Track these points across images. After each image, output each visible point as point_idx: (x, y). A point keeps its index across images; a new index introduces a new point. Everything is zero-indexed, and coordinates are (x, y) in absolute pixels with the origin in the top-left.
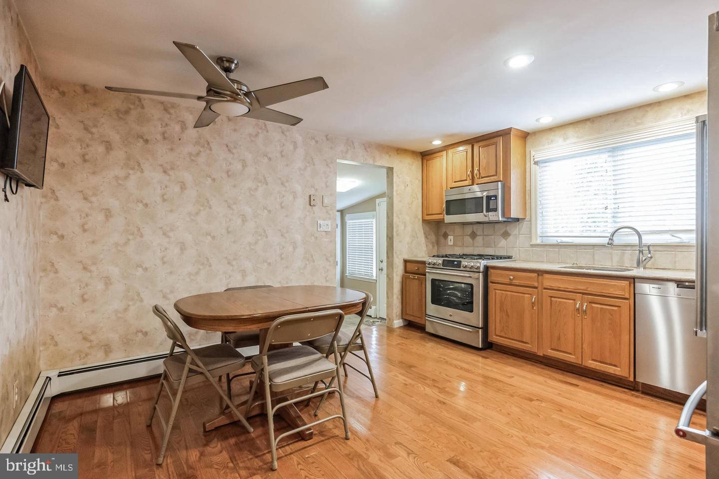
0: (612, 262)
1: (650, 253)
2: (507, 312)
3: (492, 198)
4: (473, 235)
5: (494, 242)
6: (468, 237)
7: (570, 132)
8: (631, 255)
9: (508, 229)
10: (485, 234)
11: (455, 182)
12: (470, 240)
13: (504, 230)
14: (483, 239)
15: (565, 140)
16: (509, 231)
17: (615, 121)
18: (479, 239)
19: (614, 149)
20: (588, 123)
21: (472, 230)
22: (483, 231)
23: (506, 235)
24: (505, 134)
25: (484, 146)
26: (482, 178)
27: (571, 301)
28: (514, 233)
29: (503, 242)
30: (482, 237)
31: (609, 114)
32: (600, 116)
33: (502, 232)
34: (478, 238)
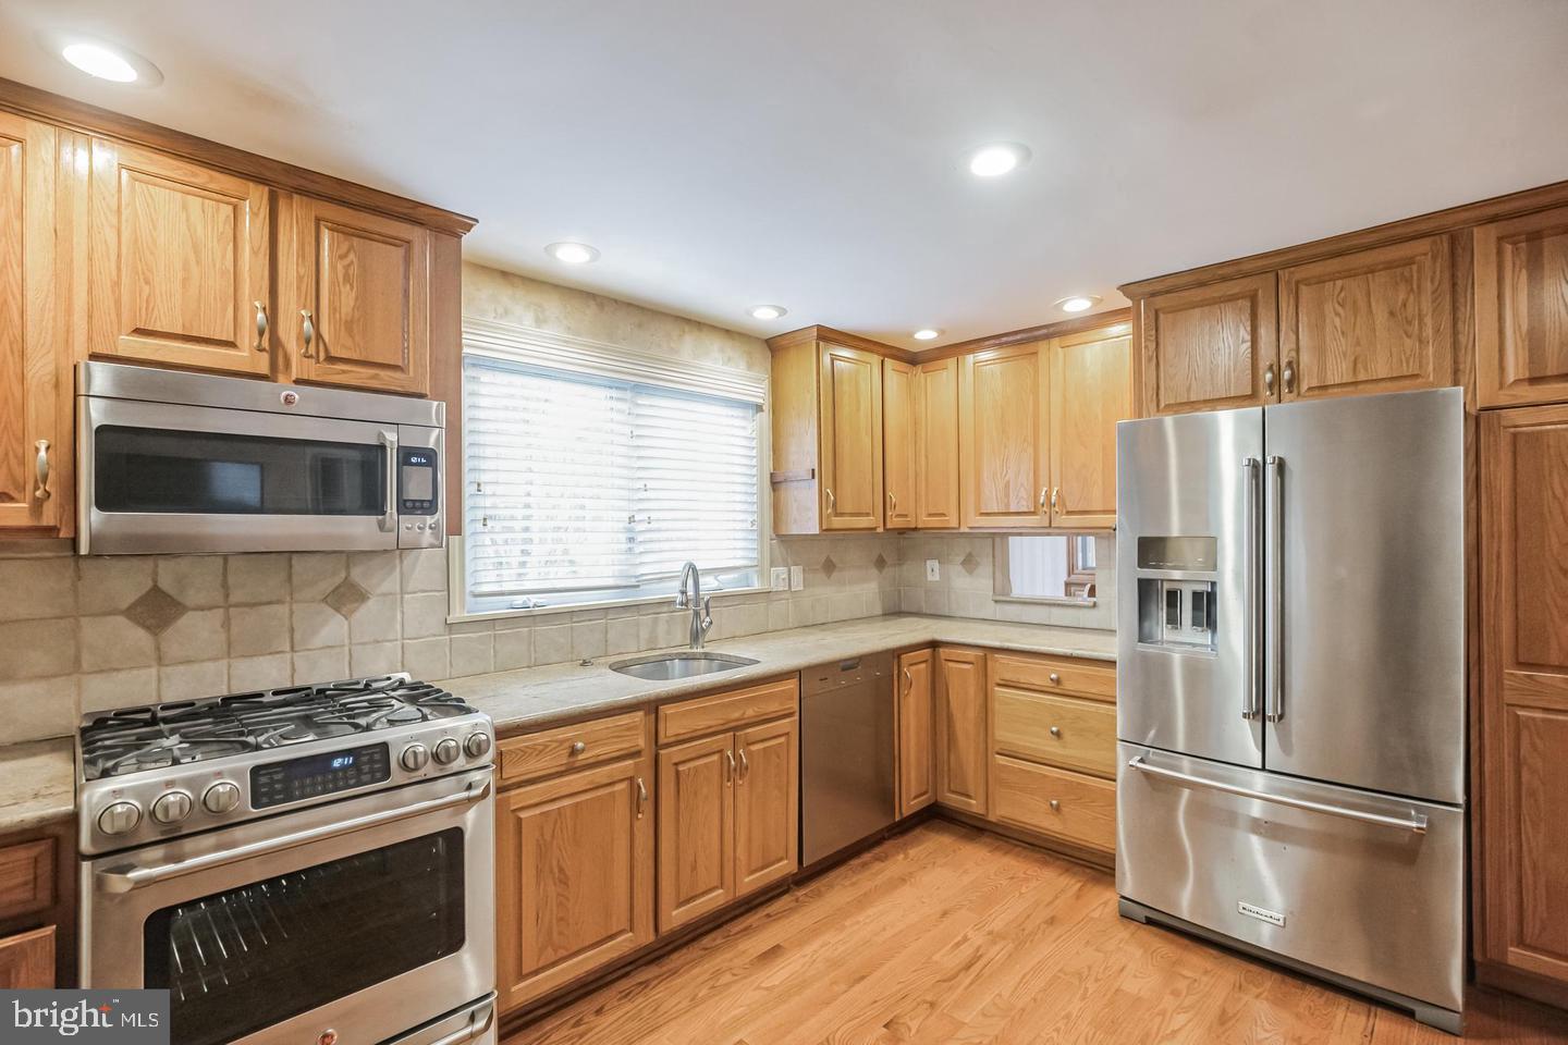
1: (708, 615)
2: (561, 870)
3: (414, 460)
4: (157, 610)
5: (292, 630)
6: (121, 620)
7: (553, 305)
9: (356, 573)
10: (233, 599)
11: (138, 331)
12: (138, 636)
13: (338, 580)
14: (227, 624)
15: (539, 322)
16: (364, 585)
17: (640, 326)
18: (196, 628)
19: (638, 388)
20: (592, 303)
21: (150, 584)
22: (225, 585)
23: (346, 596)
26: (331, 359)
27: (715, 757)
28: (379, 591)
29: (334, 627)
30: (221, 610)
31: (630, 305)
32: (616, 301)
33: (327, 585)
34: (186, 621)
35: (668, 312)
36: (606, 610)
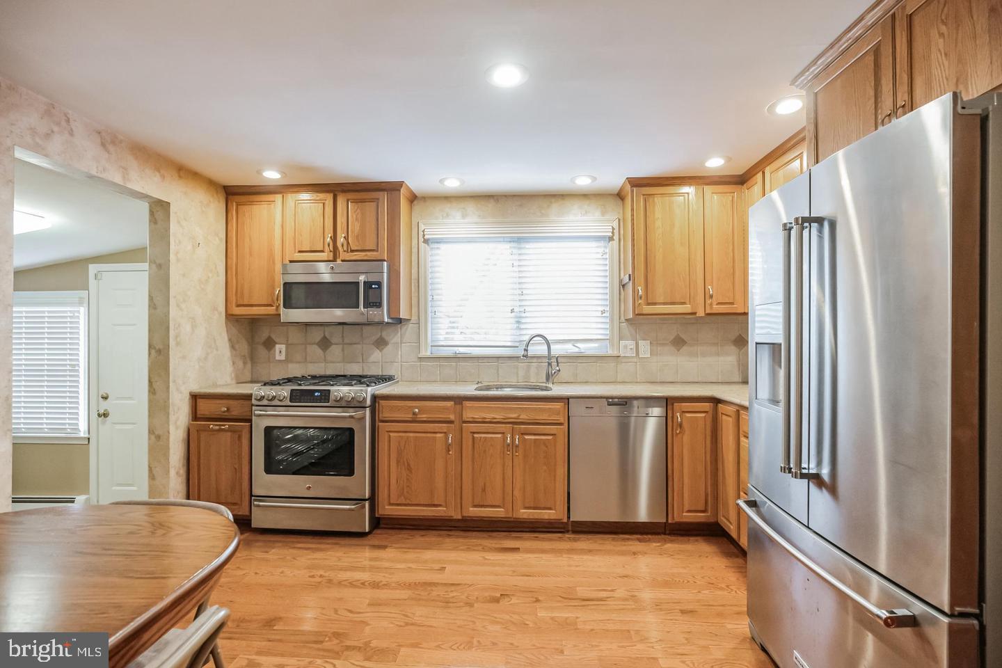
0: (518, 377)
1: (558, 366)
2: (409, 465)
3: (373, 286)
4: (325, 344)
5: (362, 355)
6: (316, 346)
7: (471, 207)
8: (536, 368)
9: (384, 334)
10: (346, 341)
11: (300, 252)
12: (319, 351)
13: (378, 336)
14: (343, 350)
15: (464, 216)
16: (386, 338)
17: (521, 206)
18: (335, 350)
19: (519, 240)
20: (492, 201)
21: (322, 335)
22: (343, 336)
23: (381, 343)
24: (392, 188)
25: (355, 201)
26: (352, 251)
27: (500, 436)
28: (392, 341)
29: (376, 355)
30: (341, 346)
31: (514, 196)
32: (506, 196)
33: (374, 338)
34: (333, 347)
35: (541, 194)
36: (498, 358)
